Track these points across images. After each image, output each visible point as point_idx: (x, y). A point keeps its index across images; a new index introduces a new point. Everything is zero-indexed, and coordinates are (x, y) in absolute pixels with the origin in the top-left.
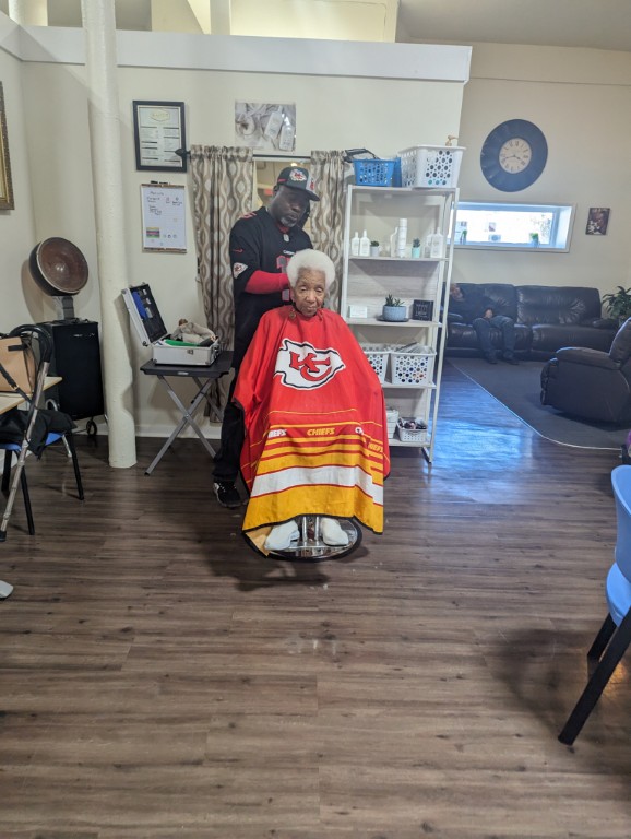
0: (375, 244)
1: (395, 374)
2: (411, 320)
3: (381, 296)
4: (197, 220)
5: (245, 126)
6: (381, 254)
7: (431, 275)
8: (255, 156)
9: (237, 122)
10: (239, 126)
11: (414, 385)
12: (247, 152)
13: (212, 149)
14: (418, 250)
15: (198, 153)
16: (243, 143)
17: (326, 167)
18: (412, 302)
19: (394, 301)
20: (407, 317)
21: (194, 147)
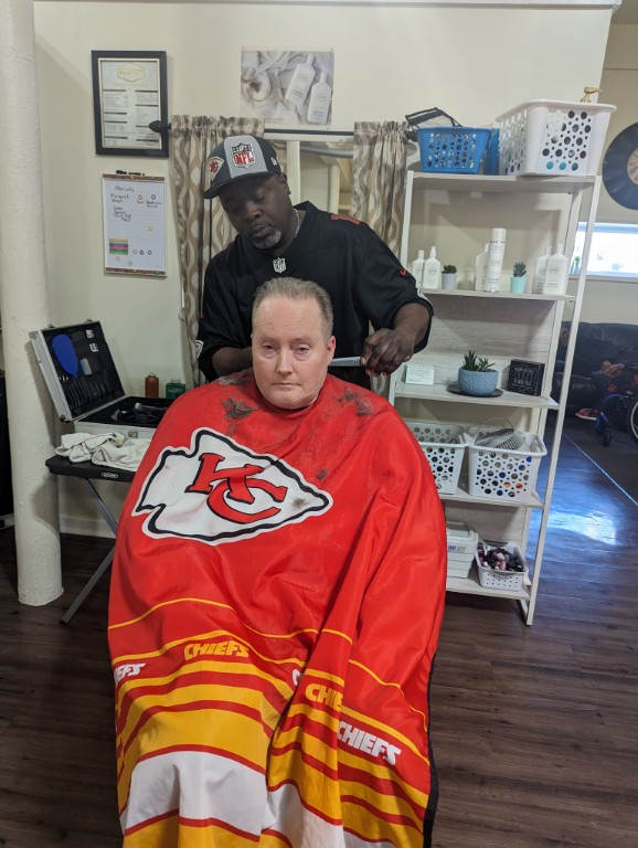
0: (449, 270)
1: (474, 478)
2: (505, 393)
3: (457, 351)
4: (181, 228)
5: (255, 86)
6: (460, 286)
7: (541, 322)
8: (267, 131)
9: (243, 81)
10: (247, 86)
11: (505, 500)
12: (256, 125)
13: (203, 121)
14: (521, 280)
15: (183, 127)
16: (250, 113)
17: (378, 145)
18: (509, 363)
19: (477, 362)
20: (499, 386)
21: (177, 118)
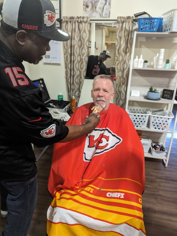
0: (146, 62)
1: (151, 124)
2: (162, 99)
3: (147, 86)
4: (65, 50)
5: (87, 6)
6: (148, 67)
7: (173, 77)
8: (91, 20)
9: (84, 5)
10: (85, 7)
11: (160, 131)
12: (87, 19)
13: (72, 18)
14: (168, 65)
15: (66, 20)
16: (86, 15)
17: (124, 24)
18: (163, 90)
19: (153, 90)
20: (159, 97)
21: (64, 17)
